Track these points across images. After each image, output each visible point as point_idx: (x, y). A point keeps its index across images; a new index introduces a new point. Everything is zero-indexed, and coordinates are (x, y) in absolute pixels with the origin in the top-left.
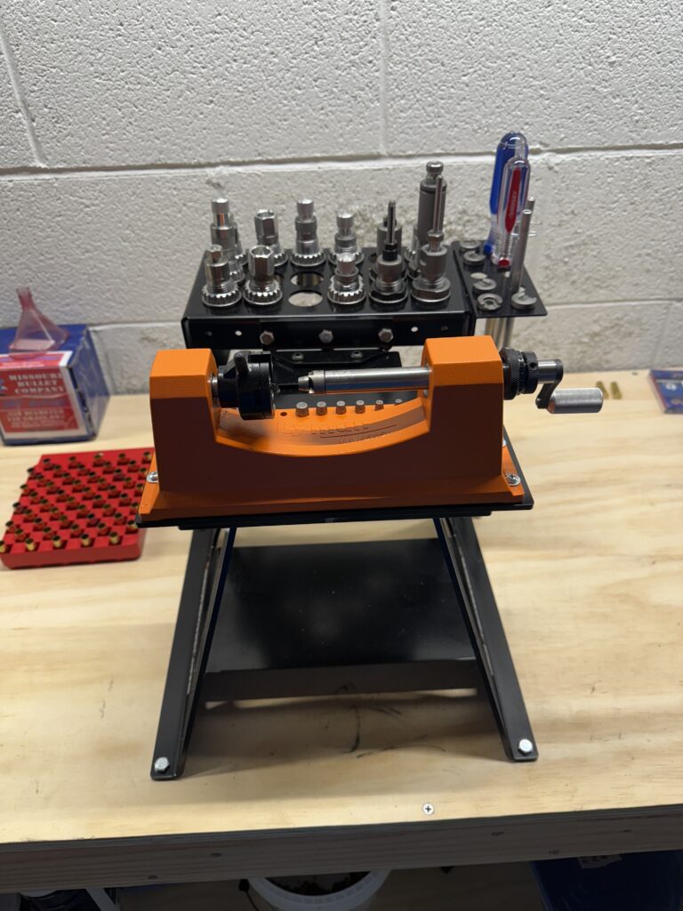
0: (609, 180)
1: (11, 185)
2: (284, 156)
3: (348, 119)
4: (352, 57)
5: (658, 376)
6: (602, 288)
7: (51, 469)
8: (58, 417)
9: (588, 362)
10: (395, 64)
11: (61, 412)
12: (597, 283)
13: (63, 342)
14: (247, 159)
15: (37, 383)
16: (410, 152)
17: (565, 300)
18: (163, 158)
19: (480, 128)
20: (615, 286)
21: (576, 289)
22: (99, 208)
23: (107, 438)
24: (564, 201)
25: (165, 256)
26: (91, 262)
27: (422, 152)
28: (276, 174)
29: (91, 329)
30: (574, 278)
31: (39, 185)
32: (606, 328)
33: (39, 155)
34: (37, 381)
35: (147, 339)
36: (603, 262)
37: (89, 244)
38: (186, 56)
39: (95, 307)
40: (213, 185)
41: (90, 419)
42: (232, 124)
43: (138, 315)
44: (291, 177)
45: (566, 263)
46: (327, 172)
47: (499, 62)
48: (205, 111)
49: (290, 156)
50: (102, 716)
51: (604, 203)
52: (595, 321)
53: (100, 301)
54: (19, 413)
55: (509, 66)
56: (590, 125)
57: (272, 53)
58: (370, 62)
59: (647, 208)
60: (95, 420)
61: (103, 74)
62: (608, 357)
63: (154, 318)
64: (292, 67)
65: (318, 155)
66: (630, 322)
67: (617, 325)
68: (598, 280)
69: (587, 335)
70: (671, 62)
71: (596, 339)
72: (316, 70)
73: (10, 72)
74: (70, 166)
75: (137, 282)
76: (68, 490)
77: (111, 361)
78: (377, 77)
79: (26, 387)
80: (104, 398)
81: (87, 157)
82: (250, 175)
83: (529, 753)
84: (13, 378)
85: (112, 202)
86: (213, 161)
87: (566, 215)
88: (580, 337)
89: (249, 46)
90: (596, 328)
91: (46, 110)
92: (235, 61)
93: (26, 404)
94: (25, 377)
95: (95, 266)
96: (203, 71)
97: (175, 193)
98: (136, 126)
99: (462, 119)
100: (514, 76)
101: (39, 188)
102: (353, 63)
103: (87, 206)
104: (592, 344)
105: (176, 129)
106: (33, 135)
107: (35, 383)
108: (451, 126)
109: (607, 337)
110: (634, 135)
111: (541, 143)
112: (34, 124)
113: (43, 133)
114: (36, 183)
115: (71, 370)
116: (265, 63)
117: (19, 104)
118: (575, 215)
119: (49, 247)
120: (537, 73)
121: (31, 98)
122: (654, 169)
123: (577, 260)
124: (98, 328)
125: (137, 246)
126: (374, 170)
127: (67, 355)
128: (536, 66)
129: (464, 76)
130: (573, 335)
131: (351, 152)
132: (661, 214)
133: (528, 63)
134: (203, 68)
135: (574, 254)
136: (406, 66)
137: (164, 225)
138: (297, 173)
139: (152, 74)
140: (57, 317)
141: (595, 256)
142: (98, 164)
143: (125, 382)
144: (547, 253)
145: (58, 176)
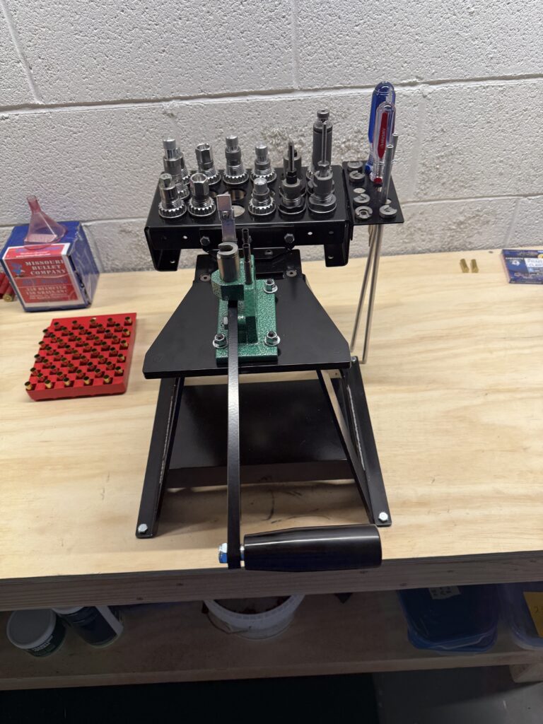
0: (470, 104)
1: (17, 117)
2: (221, 92)
3: (268, 62)
4: (269, 14)
5: (508, 254)
6: (466, 188)
7: (60, 330)
8: (62, 291)
9: (456, 243)
10: (303, 18)
11: (65, 287)
12: (462, 184)
13: (63, 236)
14: (192, 95)
15: (46, 267)
16: (317, 87)
17: (438, 197)
18: (130, 96)
19: (369, 67)
20: (475, 186)
21: (446, 189)
22: (83, 134)
23: (98, 306)
24: (436, 122)
25: (134, 169)
26: (80, 175)
27: (326, 86)
28: (215, 106)
29: (83, 224)
30: (445, 180)
31: (38, 117)
32: (470, 218)
33: (37, 95)
34: (45, 265)
35: (124, 231)
36: (467, 168)
37: (78, 161)
38: (142, 16)
39: (85, 208)
40: (168, 115)
41: (86, 293)
42: (180, 68)
43: (117, 213)
44: (227, 107)
45: (437, 169)
46: (253, 103)
47: (383, 14)
48: (159, 58)
49: (225, 92)
50: (103, 499)
51: (466, 122)
52: (461, 213)
53: (89, 204)
54: (35, 289)
55: (391, 18)
56: (455, 62)
57: (208, 12)
58: (284, 17)
59: (500, 126)
60: (89, 293)
61: (81, 32)
62: (470, 240)
63: (129, 216)
64: (224, 23)
65: (247, 90)
66: (487, 213)
67: (477, 215)
68: (463, 182)
69: (455, 223)
70: (518, 11)
71: (462, 226)
72: (242, 24)
73: (11, 31)
74: (60, 103)
75: (115, 189)
76: (72, 345)
77: (99, 248)
78: (289, 29)
79: (38, 270)
80: (95, 275)
81: (72, 95)
82: (195, 107)
83: (386, 521)
84: (28, 264)
85: (93, 130)
86: (167, 97)
87: (437, 132)
88: (450, 225)
89: (191, 7)
90: (462, 218)
91: (40, 60)
92: (180, 19)
93: (40, 282)
94: (37, 263)
95: (83, 178)
96: (156, 27)
97: (140, 121)
98: (108, 71)
99: (355, 60)
100: (395, 25)
101: (38, 120)
102: (271, 19)
103: (76, 133)
104: (459, 230)
105: (138, 72)
106: (31, 79)
107: (44, 267)
108: (348, 66)
109: (470, 225)
110: (489, 69)
111: (417, 77)
112: (32, 71)
113: (38, 78)
114: (36, 116)
115: (70, 258)
116: (204, 20)
117: (20, 56)
118: (444, 132)
119: (48, 164)
120: (413, 23)
121: (28, 51)
122: (505, 95)
123: (446, 167)
124: (88, 224)
125: (114, 162)
126: (289, 101)
127: (67, 245)
128: (412, 17)
129: (357, 26)
130: (444, 224)
131: (271, 88)
132: (511, 130)
133: (406, 14)
134: (156, 25)
135: (444, 162)
136: (312, 19)
137: (132, 146)
138: (230, 105)
139: (117, 31)
140: (58, 216)
141: (460, 164)
142: (82, 101)
143: (110, 263)
144: (422, 162)
145: (52, 110)
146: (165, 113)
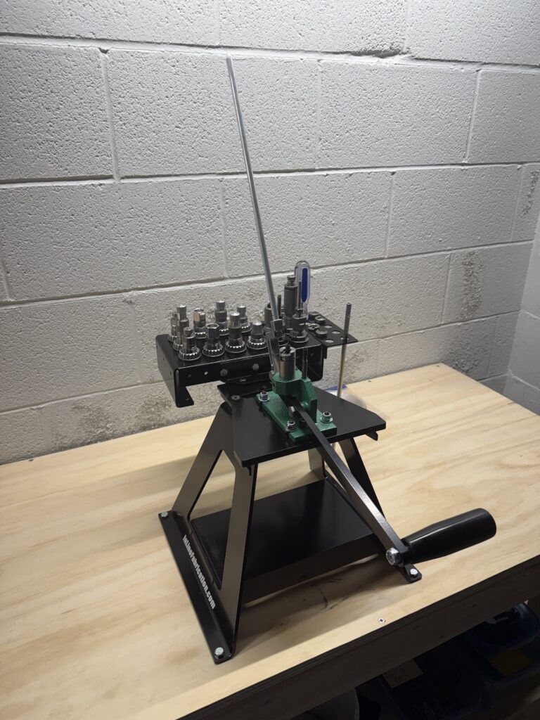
2: (171, 283)
3: (206, 260)
10: (230, 230)
14: (149, 286)
16: (240, 275)
18: (95, 289)
22: (49, 324)
24: (321, 292)
25: (93, 349)
26: (41, 360)
27: (246, 274)
28: (166, 293)
31: (8, 313)
32: (351, 358)
33: (10, 294)
35: (77, 408)
37: (40, 348)
38: (110, 231)
40: (127, 302)
42: (139, 266)
43: (72, 392)
44: (175, 294)
46: (196, 289)
47: (281, 227)
48: (123, 260)
49: (174, 282)
53: (45, 386)
55: (286, 228)
56: (327, 254)
57: (163, 227)
58: (217, 230)
61: (59, 243)
63: (83, 392)
64: (174, 234)
65: (190, 280)
66: (361, 354)
72: (188, 235)
74: (31, 299)
75: (73, 369)
78: (221, 237)
81: (44, 292)
82: (150, 295)
86: (127, 288)
87: (323, 299)
89: (150, 224)
92: (141, 232)
95: (43, 362)
97: (102, 309)
98: (78, 271)
100: (289, 233)
101: (7, 315)
102: (208, 231)
103: (41, 323)
105: (105, 271)
106: (7, 281)
110: (348, 257)
112: (9, 275)
113: (14, 280)
114: (5, 312)
116: (159, 233)
118: (327, 299)
121: (8, 259)
122: (359, 273)
125: (74, 345)
126: (222, 286)
128: (298, 227)
131: (209, 277)
132: (366, 295)
133: (295, 226)
134: (123, 237)
136: (236, 231)
137: (94, 329)
138: (179, 291)
139: (90, 241)
142: (51, 296)
143: (58, 442)
145: (21, 306)
146: (124, 301)
